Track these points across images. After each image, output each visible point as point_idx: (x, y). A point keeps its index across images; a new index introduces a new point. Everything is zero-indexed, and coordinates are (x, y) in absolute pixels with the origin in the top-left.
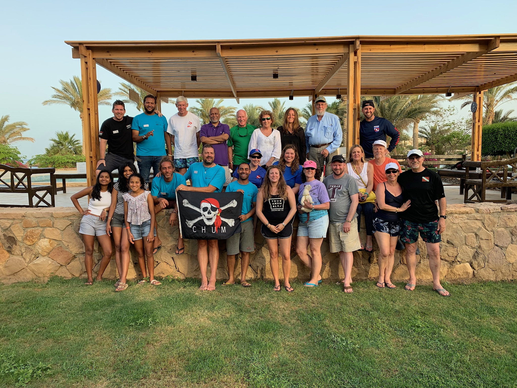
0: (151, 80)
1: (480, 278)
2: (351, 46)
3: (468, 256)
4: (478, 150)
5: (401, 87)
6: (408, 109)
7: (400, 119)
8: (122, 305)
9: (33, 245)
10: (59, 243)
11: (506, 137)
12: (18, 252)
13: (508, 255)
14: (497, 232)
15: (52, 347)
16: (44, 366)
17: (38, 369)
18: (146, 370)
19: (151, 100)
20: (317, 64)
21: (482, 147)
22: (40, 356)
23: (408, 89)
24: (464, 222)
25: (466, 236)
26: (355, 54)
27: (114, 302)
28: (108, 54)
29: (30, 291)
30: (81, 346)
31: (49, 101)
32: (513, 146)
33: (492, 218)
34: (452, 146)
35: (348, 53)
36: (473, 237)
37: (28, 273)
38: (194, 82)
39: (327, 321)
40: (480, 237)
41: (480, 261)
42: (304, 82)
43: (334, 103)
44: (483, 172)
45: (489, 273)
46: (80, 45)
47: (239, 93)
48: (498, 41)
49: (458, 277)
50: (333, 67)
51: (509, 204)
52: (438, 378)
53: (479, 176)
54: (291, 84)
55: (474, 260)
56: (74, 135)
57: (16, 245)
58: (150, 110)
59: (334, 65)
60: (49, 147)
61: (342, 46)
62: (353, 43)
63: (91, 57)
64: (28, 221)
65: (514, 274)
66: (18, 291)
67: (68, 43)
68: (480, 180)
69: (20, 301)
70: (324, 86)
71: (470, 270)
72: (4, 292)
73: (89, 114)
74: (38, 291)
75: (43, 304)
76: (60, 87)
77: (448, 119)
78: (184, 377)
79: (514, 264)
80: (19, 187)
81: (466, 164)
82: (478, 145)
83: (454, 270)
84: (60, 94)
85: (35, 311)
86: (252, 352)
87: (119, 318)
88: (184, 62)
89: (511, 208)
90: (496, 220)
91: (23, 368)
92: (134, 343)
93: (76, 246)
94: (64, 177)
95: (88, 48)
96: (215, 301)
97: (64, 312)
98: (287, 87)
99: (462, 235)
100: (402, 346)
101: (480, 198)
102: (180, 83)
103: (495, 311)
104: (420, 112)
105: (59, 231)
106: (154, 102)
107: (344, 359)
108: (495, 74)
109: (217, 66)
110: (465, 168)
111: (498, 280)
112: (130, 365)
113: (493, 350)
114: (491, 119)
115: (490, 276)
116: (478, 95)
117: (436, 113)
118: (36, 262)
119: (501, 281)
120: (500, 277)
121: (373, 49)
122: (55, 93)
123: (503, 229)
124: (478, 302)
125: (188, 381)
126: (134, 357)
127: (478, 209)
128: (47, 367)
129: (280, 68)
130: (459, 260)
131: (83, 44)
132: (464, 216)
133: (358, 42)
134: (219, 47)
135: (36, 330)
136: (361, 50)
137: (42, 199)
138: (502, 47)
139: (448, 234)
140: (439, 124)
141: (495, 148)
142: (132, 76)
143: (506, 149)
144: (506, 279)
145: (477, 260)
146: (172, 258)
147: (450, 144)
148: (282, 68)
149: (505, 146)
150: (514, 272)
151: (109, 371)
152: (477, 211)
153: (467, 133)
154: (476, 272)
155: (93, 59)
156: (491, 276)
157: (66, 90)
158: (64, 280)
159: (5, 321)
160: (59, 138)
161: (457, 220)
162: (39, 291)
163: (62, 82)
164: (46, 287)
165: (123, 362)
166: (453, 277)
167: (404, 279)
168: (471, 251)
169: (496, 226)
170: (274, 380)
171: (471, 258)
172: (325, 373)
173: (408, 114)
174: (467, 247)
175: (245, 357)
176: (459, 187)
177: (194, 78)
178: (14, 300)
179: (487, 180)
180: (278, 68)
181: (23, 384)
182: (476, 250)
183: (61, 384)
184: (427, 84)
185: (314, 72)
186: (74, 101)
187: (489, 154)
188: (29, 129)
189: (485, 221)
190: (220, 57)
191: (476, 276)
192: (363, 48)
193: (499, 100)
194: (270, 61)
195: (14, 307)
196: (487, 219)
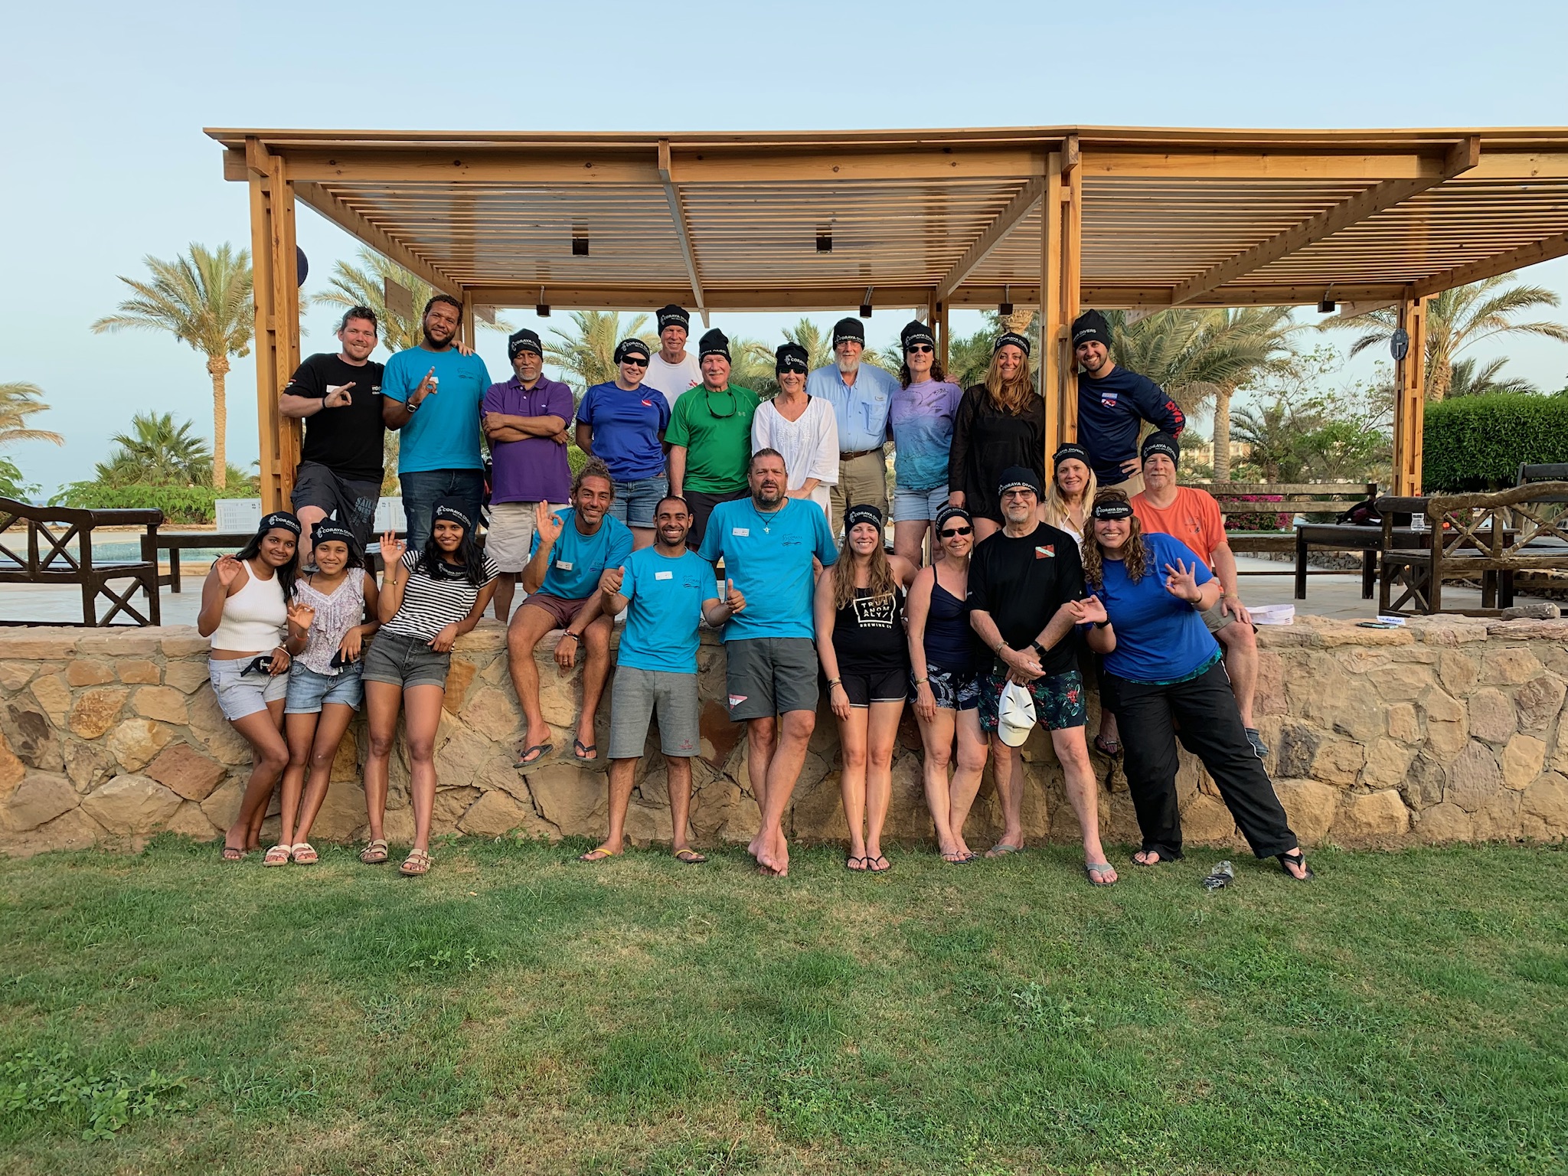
0: (445, 250)
1: (1429, 836)
2: (1052, 157)
3: (1394, 768)
4: (1412, 471)
5: (1190, 283)
6: (1200, 356)
7: (1176, 382)
8: (381, 912)
9: (98, 738)
10: (181, 731)
11: (1488, 437)
12: (51, 760)
13: (1509, 765)
14: (1478, 698)
15: (181, 1030)
16: (164, 1081)
17: (147, 1090)
18: (471, 1091)
19: (447, 310)
20: (942, 211)
21: (1423, 463)
22: (146, 1056)
23: (1208, 290)
24: (1383, 671)
25: (1387, 712)
26: (1066, 179)
27: (355, 904)
28: (333, 169)
29: (95, 876)
30: (270, 1027)
31: (113, 320)
32: (1509, 465)
33: (1461, 658)
34: (1330, 466)
35: (1045, 177)
36: (1409, 713)
37: (83, 823)
38: (580, 260)
39: (994, 953)
40: (1429, 713)
41: (1429, 785)
42: (905, 264)
43: (980, 335)
44: (1433, 529)
45: (1456, 821)
46: (250, 141)
47: (709, 295)
48: (1474, 149)
49: (1366, 830)
50: (995, 219)
51: (1510, 618)
52: (1325, 1103)
53: (1422, 540)
54: (865, 270)
55: (1411, 782)
56: (187, 426)
57: (47, 738)
58: (438, 337)
59: (1000, 213)
60: (108, 463)
61: (1027, 156)
62: (1058, 147)
63: (280, 177)
64: (86, 665)
65: (1526, 822)
66: (58, 876)
67: (213, 134)
68: (1427, 552)
69: (68, 903)
70: (966, 276)
71: (1401, 811)
72: (14, 877)
73: (274, 348)
74: (119, 875)
75: (139, 910)
76: (148, 279)
77: (1318, 386)
78: (587, 1107)
79: (1527, 793)
80: (51, 565)
81: (1384, 504)
82: (1414, 457)
83: (1356, 812)
84: (145, 300)
85: (117, 931)
86: (784, 1041)
87: (375, 948)
88: (555, 198)
89: (1515, 630)
90: (1473, 664)
91: (101, 1088)
92: (426, 1018)
93: (230, 740)
94: (175, 545)
95: (272, 150)
96: (661, 901)
97: (207, 934)
98: (854, 279)
99: (1378, 708)
100: (1217, 1018)
101: (1425, 604)
102: (533, 261)
103: (1476, 921)
104: (1236, 364)
105: (182, 695)
106: (455, 317)
107: (1052, 1057)
108: (1461, 247)
109: (654, 211)
110: (1378, 521)
111: (1480, 840)
112: (423, 1077)
113: (1476, 1028)
114: (1441, 387)
115: (1457, 827)
116: (1412, 310)
117: (1279, 367)
118: (107, 789)
119: (1489, 840)
120: (1487, 830)
121: (1117, 165)
122: (132, 295)
123: (1493, 690)
124: (1429, 898)
125: (599, 1120)
126: (433, 1054)
127: (1423, 633)
128: (173, 1085)
129: (838, 219)
130: (1370, 781)
131: (258, 139)
132: (1382, 651)
133: (1073, 146)
134: (664, 155)
135: (125, 985)
136: (1082, 169)
137: (121, 603)
138: (1487, 167)
139: (1337, 704)
140: (1290, 401)
141: (1456, 471)
142: (393, 238)
143: (1487, 472)
144: (1505, 837)
145: (1419, 782)
146: (524, 776)
147: (1324, 458)
148: (846, 219)
149: (1485, 463)
150: (1527, 816)
151: (362, 1095)
152: (1421, 638)
153: (1373, 426)
154: (1416, 817)
155: (288, 182)
156: (1462, 827)
157: (164, 286)
158: (195, 844)
159: (27, 958)
160: (141, 433)
161: (1361, 664)
162: (122, 875)
163: (154, 264)
164: (141, 864)
165: (399, 1069)
166: (1351, 831)
167: (1211, 839)
168: (1402, 754)
169: (1474, 681)
170: (854, 1113)
171: (1404, 777)
172: (998, 1094)
173: (1202, 369)
174: (1392, 743)
175: (763, 1053)
176: (1360, 579)
177: (581, 248)
178: (47, 899)
179: (1445, 552)
180: (834, 221)
181: (106, 1132)
182: (1417, 753)
183: (221, 1130)
184: (1264, 274)
185: (934, 234)
186: (191, 321)
187: (1440, 488)
188: (46, 407)
189: (1443, 665)
190: (667, 182)
191: (1417, 829)
192: (1087, 163)
193: (1463, 331)
194: (811, 200)
195: (51, 919)
196: (1448, 662)
